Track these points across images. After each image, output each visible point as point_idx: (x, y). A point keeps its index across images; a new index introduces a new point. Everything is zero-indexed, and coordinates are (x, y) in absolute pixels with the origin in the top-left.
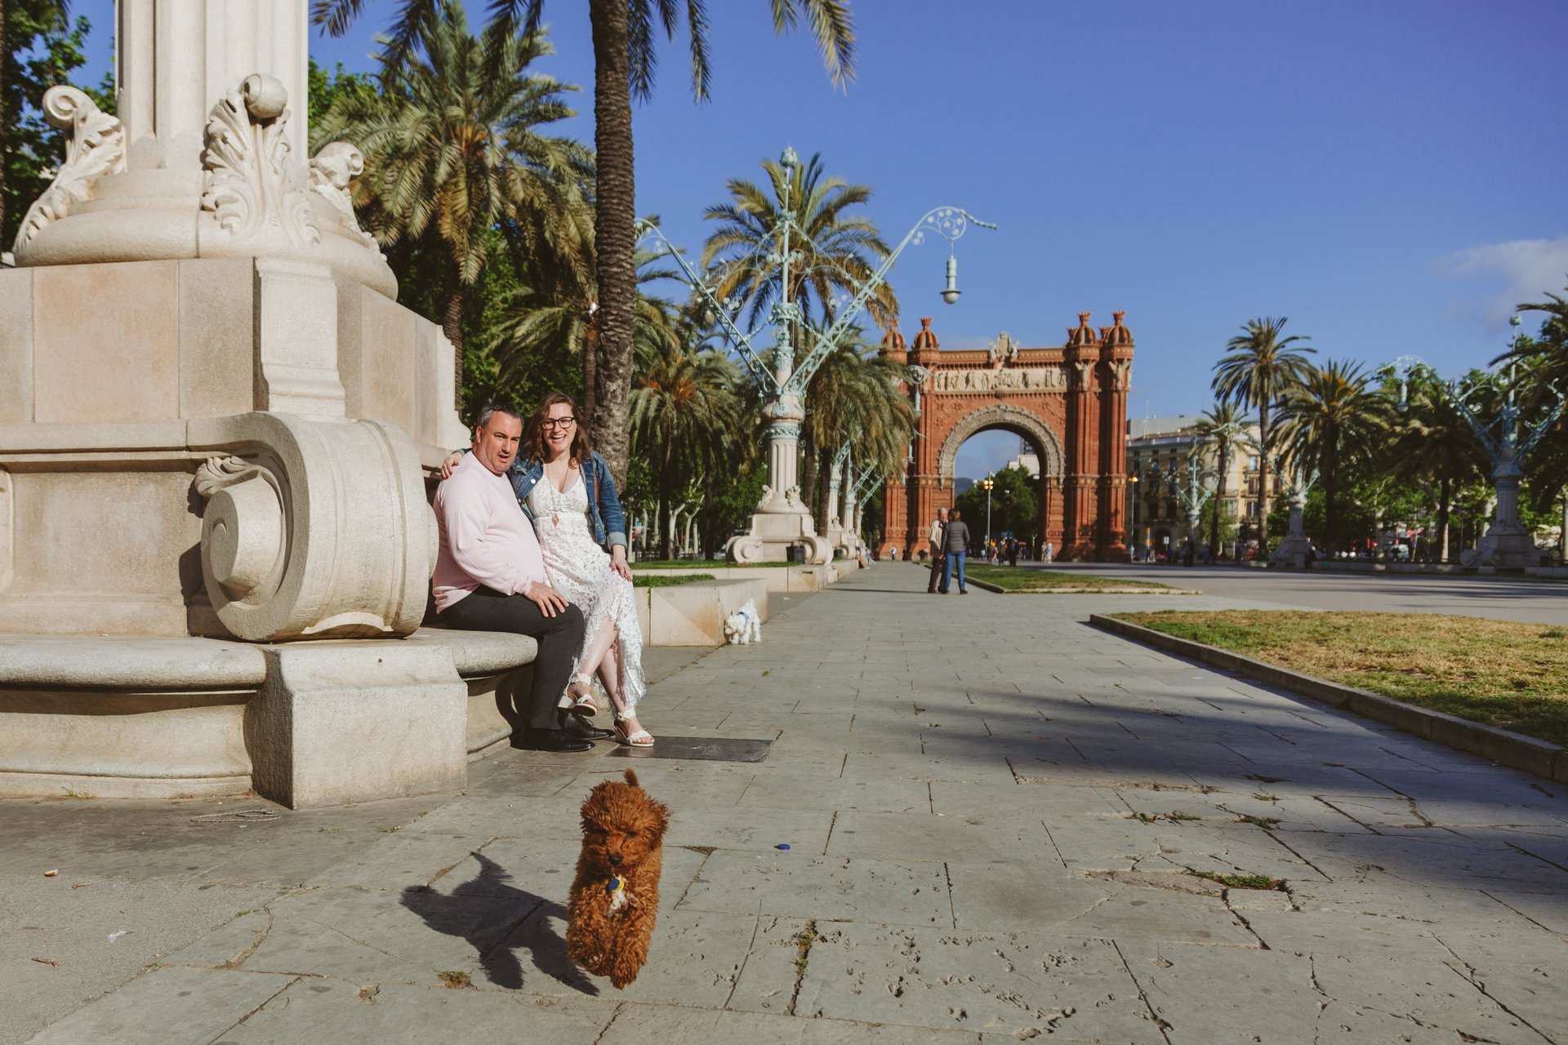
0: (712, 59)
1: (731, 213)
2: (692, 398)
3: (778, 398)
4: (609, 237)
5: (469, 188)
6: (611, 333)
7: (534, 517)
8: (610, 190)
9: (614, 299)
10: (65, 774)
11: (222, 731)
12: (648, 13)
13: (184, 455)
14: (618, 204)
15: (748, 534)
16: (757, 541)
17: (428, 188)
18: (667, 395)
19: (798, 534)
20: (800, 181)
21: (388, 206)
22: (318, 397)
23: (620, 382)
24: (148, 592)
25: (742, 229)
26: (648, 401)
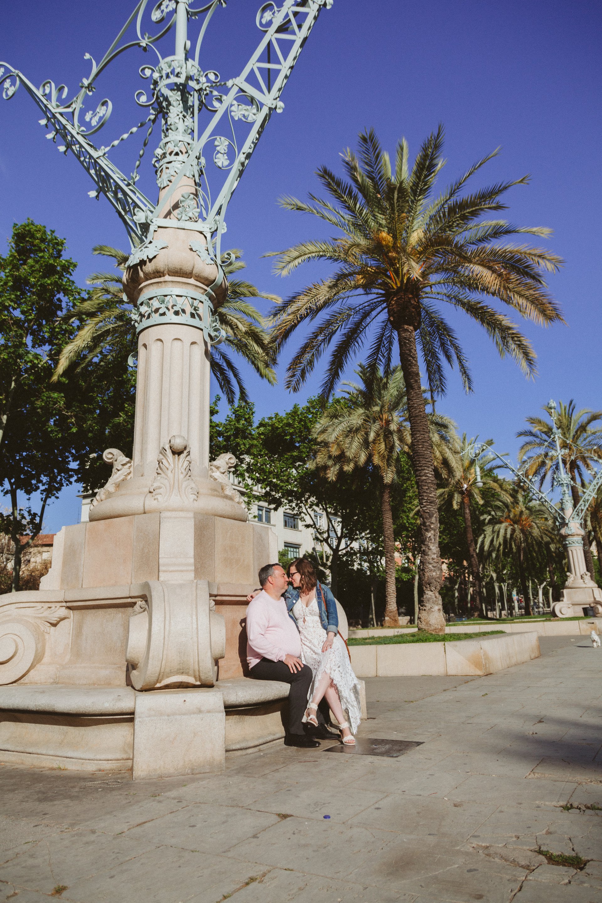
0: (471, 374)
1: (531, 434)
2: (531, 527)
3: (567, 524)
4: (419, 463)
5: (385, 441)
6: (425, 508)
7: (297, 619)
8: (418, 441)
9: (424, 492)
10: (58, 756)
11: (123, 736)
12: (438, 359)
13: (129, 600)
14: (422, 447)
15: (562, 601)
16: (568, 604)
17: (366, 443)
18: (516, 526)
19: (593, 600)
20: (565, 414)
21: (348, 454)
22: (182, 571)
23: (432, 532)
24: (115, 664)
25: (538, 441)
26: (506, 530)
